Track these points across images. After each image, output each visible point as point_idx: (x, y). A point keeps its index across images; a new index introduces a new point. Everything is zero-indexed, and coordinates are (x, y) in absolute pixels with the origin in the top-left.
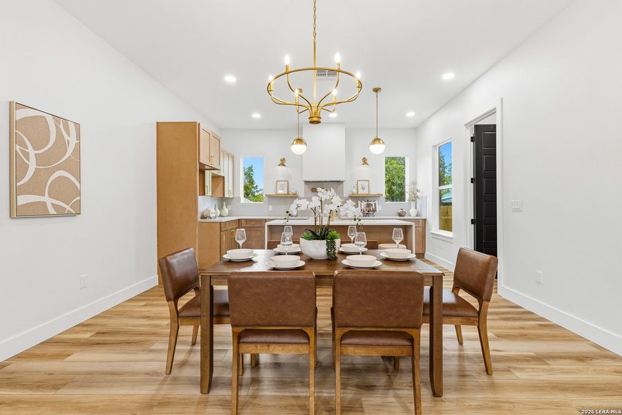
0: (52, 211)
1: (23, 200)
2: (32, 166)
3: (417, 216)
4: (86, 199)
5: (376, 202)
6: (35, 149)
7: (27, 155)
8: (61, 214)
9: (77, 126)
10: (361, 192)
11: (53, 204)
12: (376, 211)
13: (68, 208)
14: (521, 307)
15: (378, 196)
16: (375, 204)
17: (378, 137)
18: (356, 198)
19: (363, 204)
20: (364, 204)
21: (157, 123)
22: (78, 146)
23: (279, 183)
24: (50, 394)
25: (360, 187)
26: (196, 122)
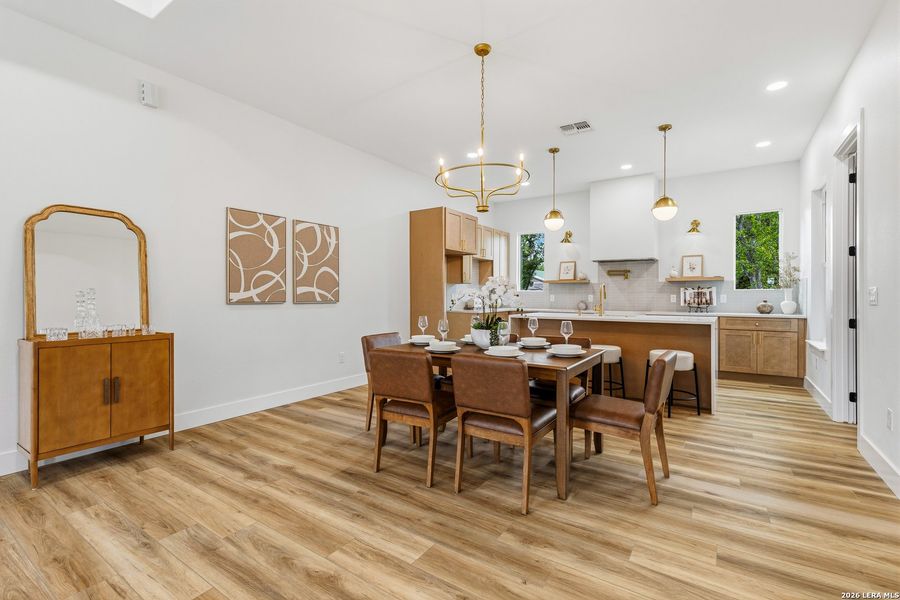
0: (318, 299)
1: (301, 290)
2: (306, 264)
3: (795, 313)
4: (342, 289)
5: (714, 289)
6: (308, 252)
7: (302, 257)
8: (325, 301)
9: (337, 229)
10: (688, 274)
11: (320, 294)
12: (711, 303)
13: (330, 296)
14: (872, 470)
15: (718, 280)
16: (710, 293)
17: (667, 195)
18: (677, 284)
19: (688, 292)
20: (690, 292)
21: (411, 213)
22: (337, 246)
23: (563, 265)
24: (302, 425)
25: (686, 267)
26: (441, 208)
